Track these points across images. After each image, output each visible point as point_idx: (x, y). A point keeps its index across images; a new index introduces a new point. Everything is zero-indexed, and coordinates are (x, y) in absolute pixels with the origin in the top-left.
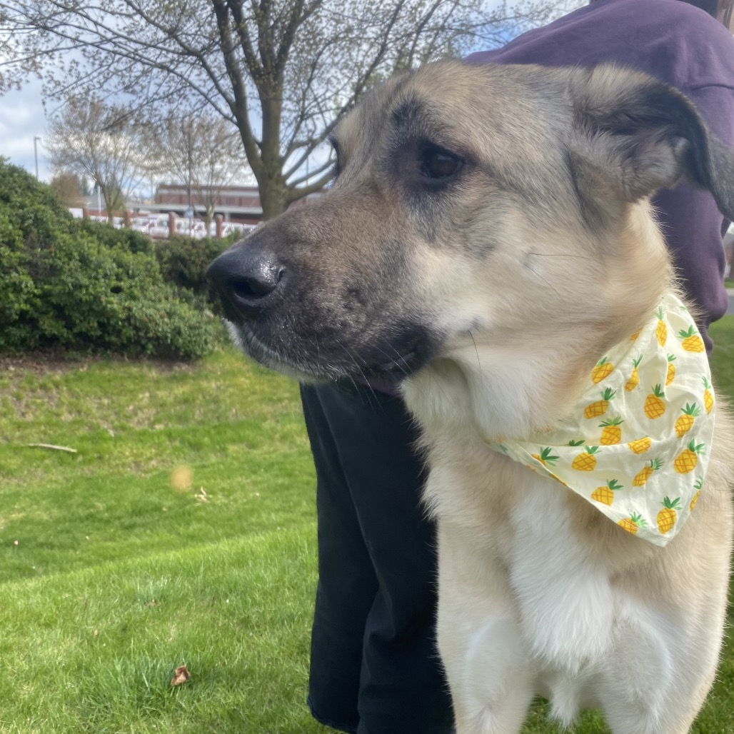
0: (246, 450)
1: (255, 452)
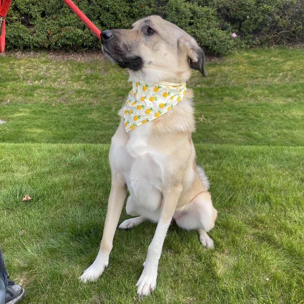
0: (232, 100)
1: (236, 101)
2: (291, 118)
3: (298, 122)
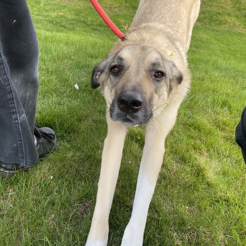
2: (199, 39)
3: (203, 43)
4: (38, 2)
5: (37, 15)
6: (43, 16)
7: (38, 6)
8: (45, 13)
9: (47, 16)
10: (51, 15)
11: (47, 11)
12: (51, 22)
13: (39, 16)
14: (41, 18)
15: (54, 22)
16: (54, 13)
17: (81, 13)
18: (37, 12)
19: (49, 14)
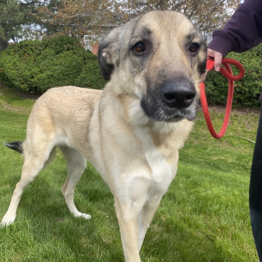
4: (205, 149)
5: (199, 158)
6: (204, 159)
7: (204, 151)
8: (207, 157)
9: (208, 159)
10: (212, 159)
11: (209, 155)
12: (209, 164)
13: (200, 159)
14: (201, 160)
15: (212, 164)
16: (216, 157)
17: (244, 158)
18: (201, 155)
19: (211, 157)
